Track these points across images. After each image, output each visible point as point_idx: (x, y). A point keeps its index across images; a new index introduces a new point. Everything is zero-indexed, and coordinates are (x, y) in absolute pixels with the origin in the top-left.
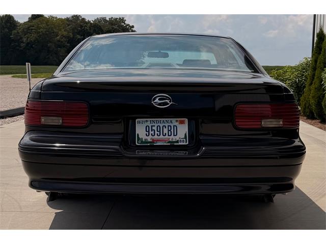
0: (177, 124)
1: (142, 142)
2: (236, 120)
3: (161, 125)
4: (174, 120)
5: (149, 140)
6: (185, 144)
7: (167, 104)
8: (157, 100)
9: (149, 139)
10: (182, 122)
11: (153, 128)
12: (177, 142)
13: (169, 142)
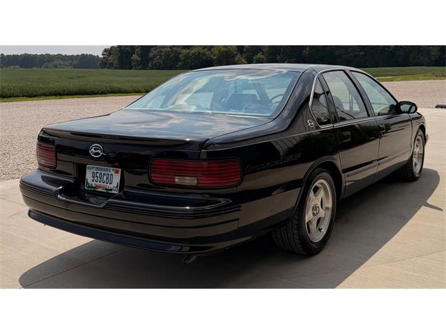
0: (113, 173)
1: (89, 187)
2: (152, 175)
3: (103, 173)
4: (111, 169)
5: (94, 186)
6: (116, 192)
7: (99, 154)
8: (93, 150)
9: (94, 184)
10: (117, 172)
11: (98, 175)
12: (111, 190)
13: (106, 189)
